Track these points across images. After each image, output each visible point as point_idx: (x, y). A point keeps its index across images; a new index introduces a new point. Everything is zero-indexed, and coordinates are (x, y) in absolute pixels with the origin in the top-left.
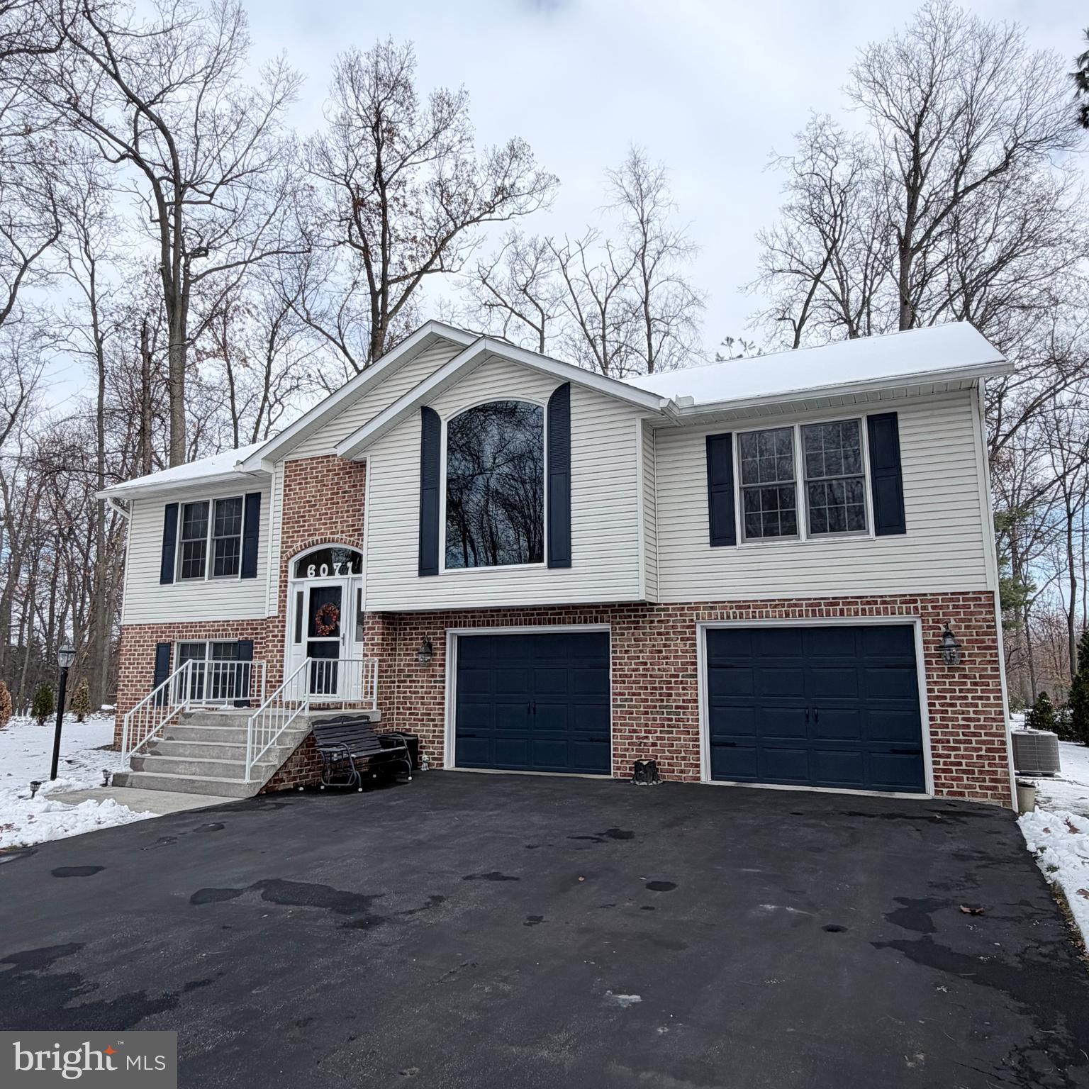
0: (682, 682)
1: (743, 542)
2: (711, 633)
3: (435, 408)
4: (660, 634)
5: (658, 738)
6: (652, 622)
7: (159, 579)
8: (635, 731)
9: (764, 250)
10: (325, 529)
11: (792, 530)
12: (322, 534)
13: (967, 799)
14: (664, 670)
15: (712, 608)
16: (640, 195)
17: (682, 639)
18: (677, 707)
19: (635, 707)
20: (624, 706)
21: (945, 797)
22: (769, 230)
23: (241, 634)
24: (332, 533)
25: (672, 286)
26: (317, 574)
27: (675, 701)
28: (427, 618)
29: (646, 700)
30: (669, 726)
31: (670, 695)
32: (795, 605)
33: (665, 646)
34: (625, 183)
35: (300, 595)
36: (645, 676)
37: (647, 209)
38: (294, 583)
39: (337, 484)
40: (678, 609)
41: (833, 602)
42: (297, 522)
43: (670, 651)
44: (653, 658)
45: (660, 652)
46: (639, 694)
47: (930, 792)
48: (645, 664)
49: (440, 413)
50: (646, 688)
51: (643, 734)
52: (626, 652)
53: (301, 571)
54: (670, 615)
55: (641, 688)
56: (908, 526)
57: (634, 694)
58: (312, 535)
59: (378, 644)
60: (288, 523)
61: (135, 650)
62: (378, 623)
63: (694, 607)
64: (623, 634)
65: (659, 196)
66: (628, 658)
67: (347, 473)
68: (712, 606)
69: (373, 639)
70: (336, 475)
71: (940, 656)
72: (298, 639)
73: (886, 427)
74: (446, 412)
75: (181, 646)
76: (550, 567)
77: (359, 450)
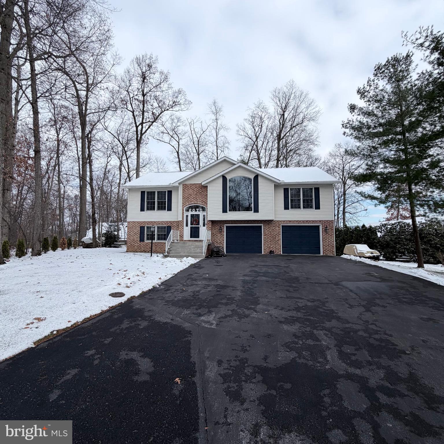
0: (278, 236)
1: (290, 209)
2: (282, 226)
3: (226, 176)
4: (273, 226)
5: (273, 246)
6: (272, 224)
7: (140, 210)
8: (268, 245)
9: (237, 128)
11: (299, 208)
12: (194, 202)
13: (327, 255)
14: (274, 233)
16: (216, 112)
17: (278, 227)
19: (268, 240)
20: (266, 240)
21: (324, 255)
22: (239, 124)
23: (167, 224)
24: (197, 202)
25: (223, 138)
26: (192, 211)
27: (277, 239)
29: (271, 239)
30: (275, 244)
32: (300, 222)
33: (275, 229)
34: (212, 108)
35: (187, 216)
36: (271, 234)
37: (218, 116)
38: (186, 213)
39: (198, 191)
41: (307, 221)
42: (186, 199)
47: (322, 254)
48: (271, 232)
51: (270, 246)
53: (188, 211)
54: (276, 223)
55: (270, 237)
56: (320, 208)
57: (268, 238)
58: (191, 202)
59: (210, 227)
60: (184, 199)
61: (133, 228)
62: (210, 223)
63: (281, 221)
64: (265, 226)
65: (221, 113)
66: (267, 231)
67: (201, 188)
68: (284, 221)
70: (197, 188)
71: (325, 231)
72: (187, 225)
73: (317, 190)
74: (228, 177)
75: (147, 227)
76: (254, 212)
77: (206, 183)
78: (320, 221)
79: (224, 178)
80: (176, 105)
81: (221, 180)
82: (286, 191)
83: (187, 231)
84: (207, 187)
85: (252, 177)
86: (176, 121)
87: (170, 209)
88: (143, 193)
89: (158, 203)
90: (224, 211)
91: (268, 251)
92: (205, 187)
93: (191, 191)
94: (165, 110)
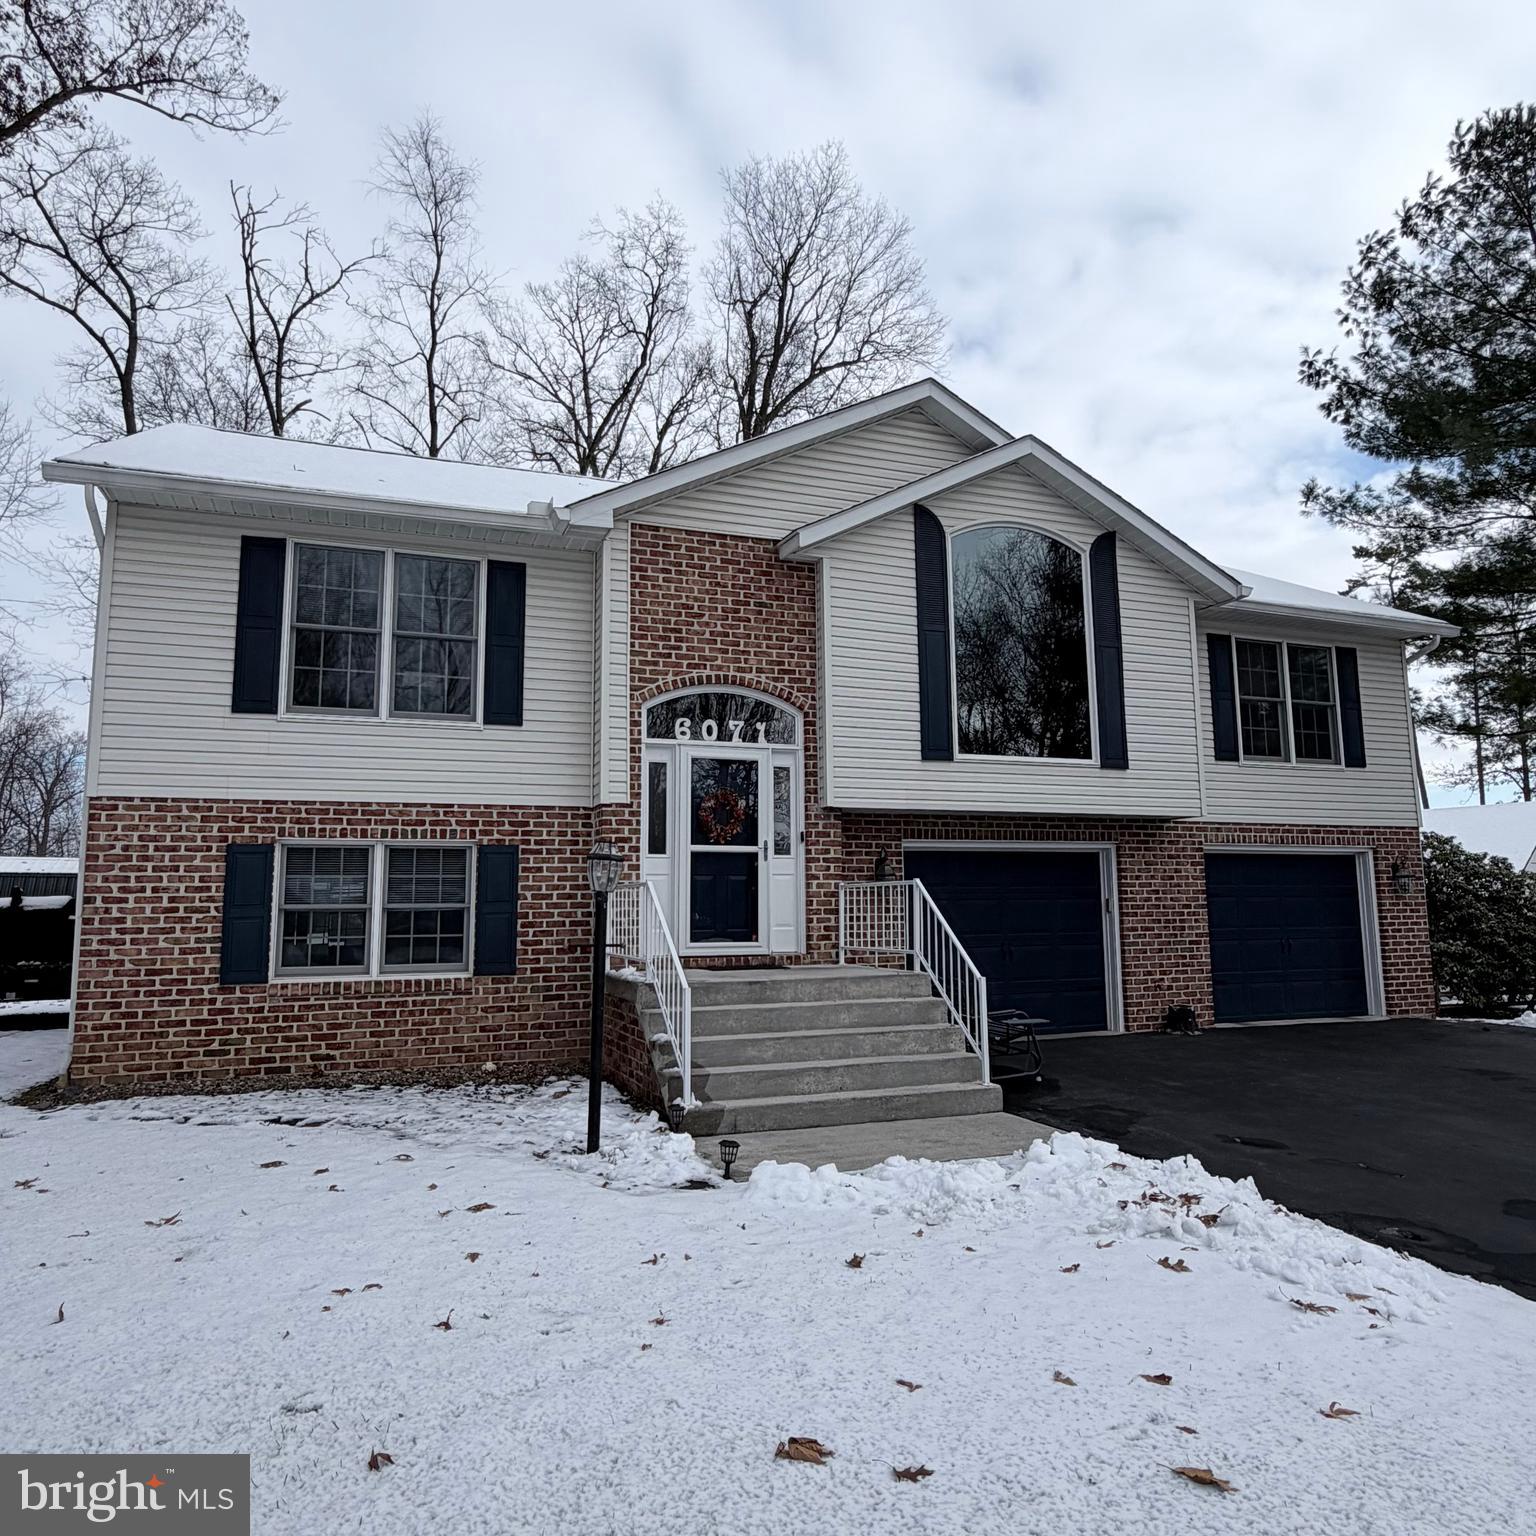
0: (1194, 914)
1: (1244, 759)
2: (1208, 858)
3: (936, 512)
4: (1170, 857)
5: (1175, 980)
6: (1162, 842)
7: (228, 701)
8: (1149, 973)
10: (725, 660)
11: (1281, 752)
12: (720, 668)
13: (1411, 1015)
14: (1177, 900)
15: (1218, 830)
17: (1192, 864)
18: (1191, 942)
19: (1149, 944)
20: (1137, 944)
21: (1397, 1016)
23: (484, 833)
24: (739, 670)
26: (695, 735)
27: (1189, 935)
28: (874, 823)
29: (1160, 936)
30: (1184, 965)
31: (1183, 928)
32: (1288, 831)
33: (1176, 871)
35: (658, 770)
36: (1158, 907)
38: (649, 746)
39: (744, 587)
40: (1188, 829)
42: (662, 638)
43: (1180, 878)
44: (1165, 885)
45: (1172, 878)
46: (1153, 929)
47: (1372, 1013)
48: (1157, 892)
49: (943, 522)
50: (1159, 921)
51: (1158, 977)
52: (1138, 878)
53: (663, 729)
54: (1179, 836)
55: (1154, 921)
56: (1367, 760)
57: (1147, 929)
58: (697, 666)
59: (836, 860)
60: (644, 637)
61: (146, 858)
62: (834, 826)
63: (1203, 827)
64: (1133, 856)
66: (1140, 885)
67: (764, 574)
68: (1219, 827)
69: (827, 852)
70: (741, 571)
71: (1390, 885)
73: (1348, 662)
74: (953, 521)
76: (1104, 766)
77: (817, 545)
79: (926, 523)
81: (907, 534)
82: (1219, 653)
84: (814, 569)
85: (1081, 540)
87: (507, 711)
89: (402, 650)
90: (935, 747)
91: (1149, 1006)
93: (694, 586)
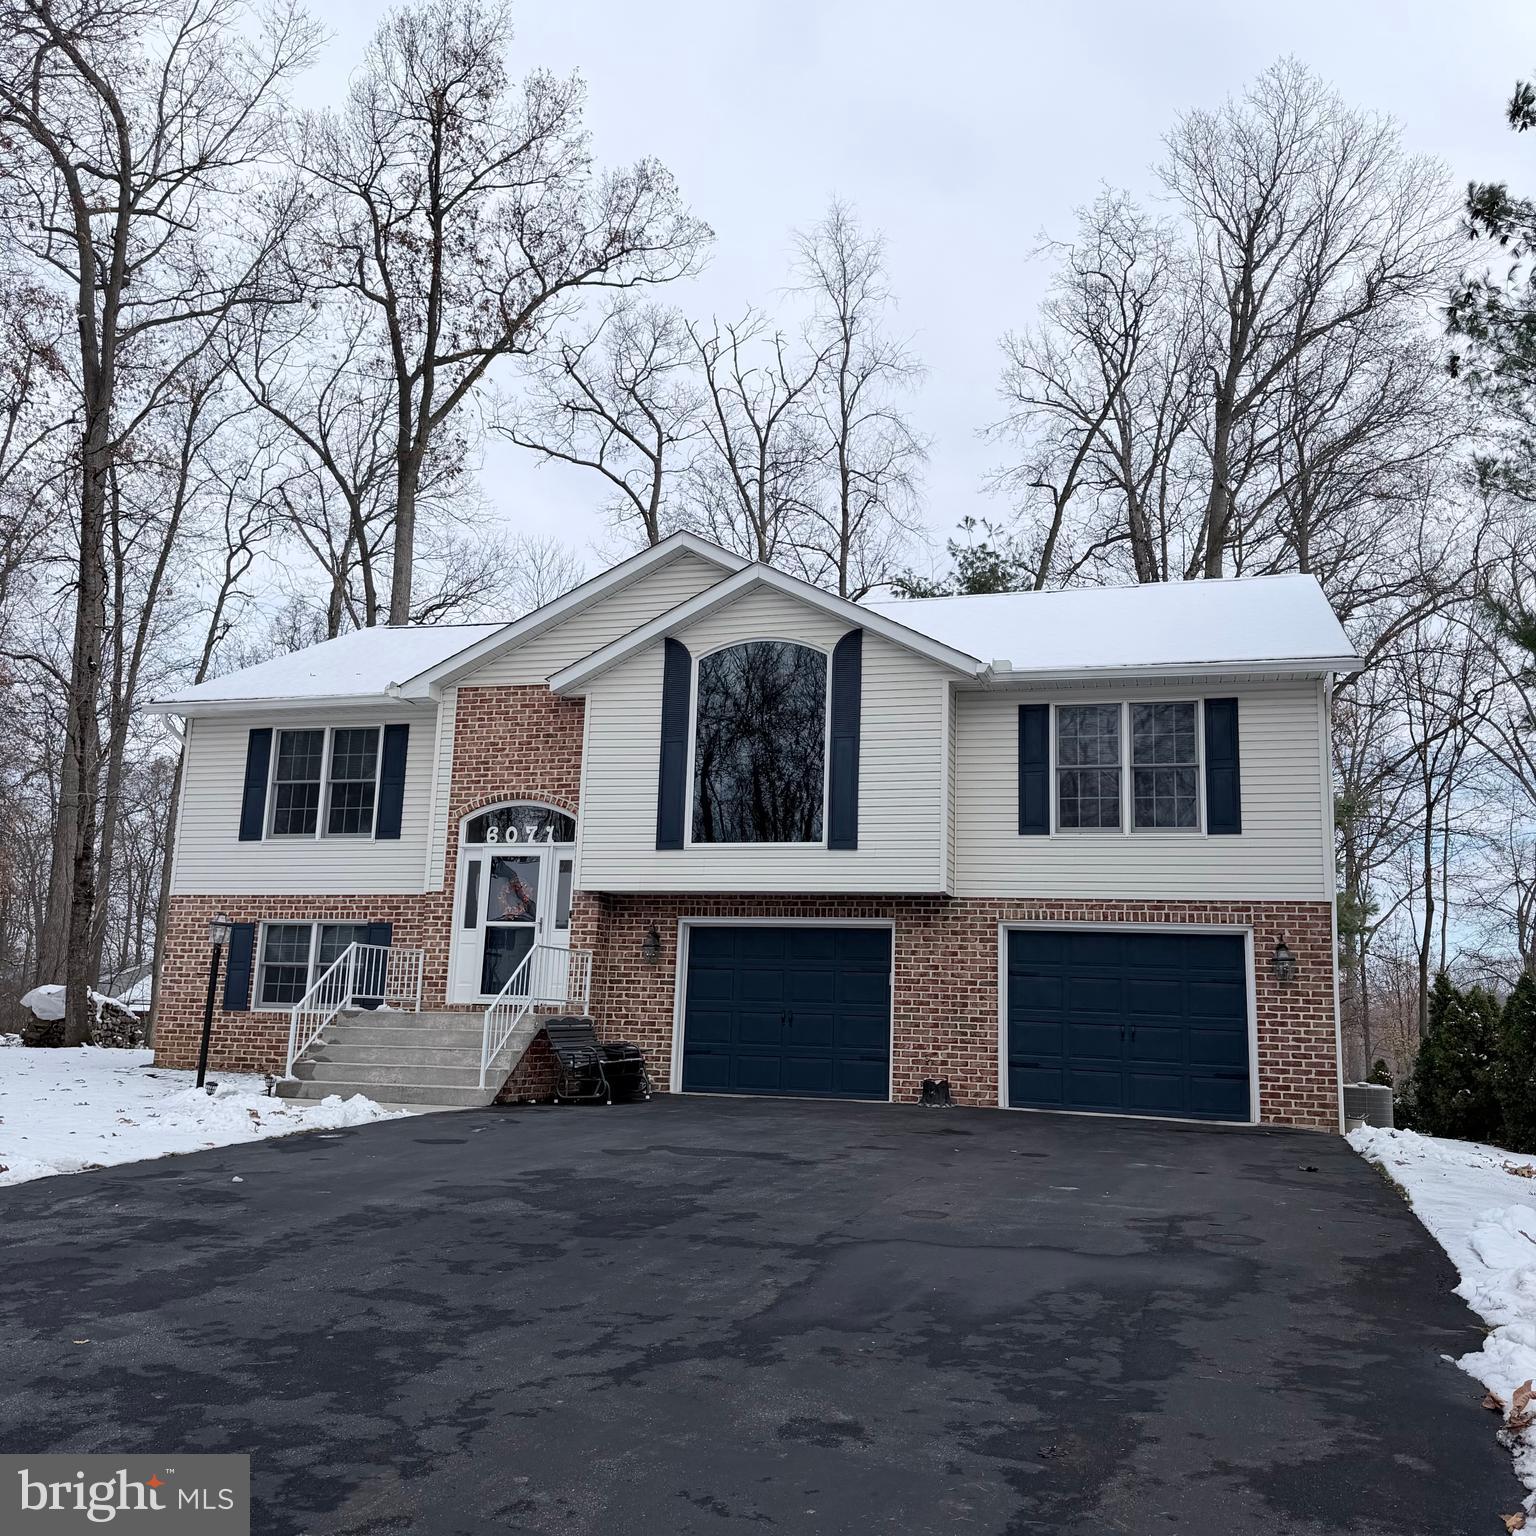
0: (979, 991)
1: (1057, 831)
2: (1013, 935)
3: (683, 641)
4: (954, 933)
5: (949, 1056)
6: (946, 918)
7: (237, 834)
8: (921, 1047)
9: (1009, 364)
10: (518, 781)
11: (1114, 822)
12: (514, 788)
13: (1294, 1125)
14: (959, 976)
15: (1018, 906)
16: (842, 282)
17: (981, 940)
18: (973, 1019)
19: (923, 1018)
20: (909, 1017)
21: (1271, 1124)
22: (1019, 335)
23: (373, 914)
24: (528, 788)
25: (884, 424)
26: (501, 839)
27: (971, 1012)
28: (652, 903)
29: (936, 1011)
30: (962, 1041)
31: (965, 1005)
32: (1115, 907)
33: (961, 947)
34: (820, 256)
35: (475, 867)
36: (936, 982)
37: (852, 301)
38: (466, 849)
39: (537, 724)
40: (978, 905)
41: (1158, 905)
42: (475, 769)
43: (966, 954)
44: (947, 961)
45: (955, 954)
46: (928, 1003)
47: (1256, 1118)
48: (937, 968)
49: (689, 648)
50: (936, 997)
51: (931, 1051)
52: (913, 953)
53: (477, 832)
54: (967, 912)
55: (930, 996)
56: (1244, 825)
57: (921, 1003)
58: (498, 788)
59: (592, 933)
60: (462, 770)
61: (194, 932)
62: (592, 905)
63: (997, 903)
64: (910, 932)
65: (872, 282)
66: (916, 960)
67: (552, 711)
68: (1018, 903)
69: (585, 926)
70: (535, 712)
71: (1272, 970)
72: (470, 922)
73: (1224, 714)
74: (699, 648)
75: (271, 928)
76: (830, 847)
77: (582, 682)
78: (1243, 907)
79: (675, 652)
80: (625, 251)
81: (656, 663)
82: (1032, 720)
83: (467, 950)
84: (580, 702)
85: (827, 642)
86: (645, 339)
87: (390, 828)
88: (259, 739)
89: (337, 791)
90: (668, 837)
91: (917, 1079)
92: (571, 705)
93: (500, 727)
94: (559, 286)
